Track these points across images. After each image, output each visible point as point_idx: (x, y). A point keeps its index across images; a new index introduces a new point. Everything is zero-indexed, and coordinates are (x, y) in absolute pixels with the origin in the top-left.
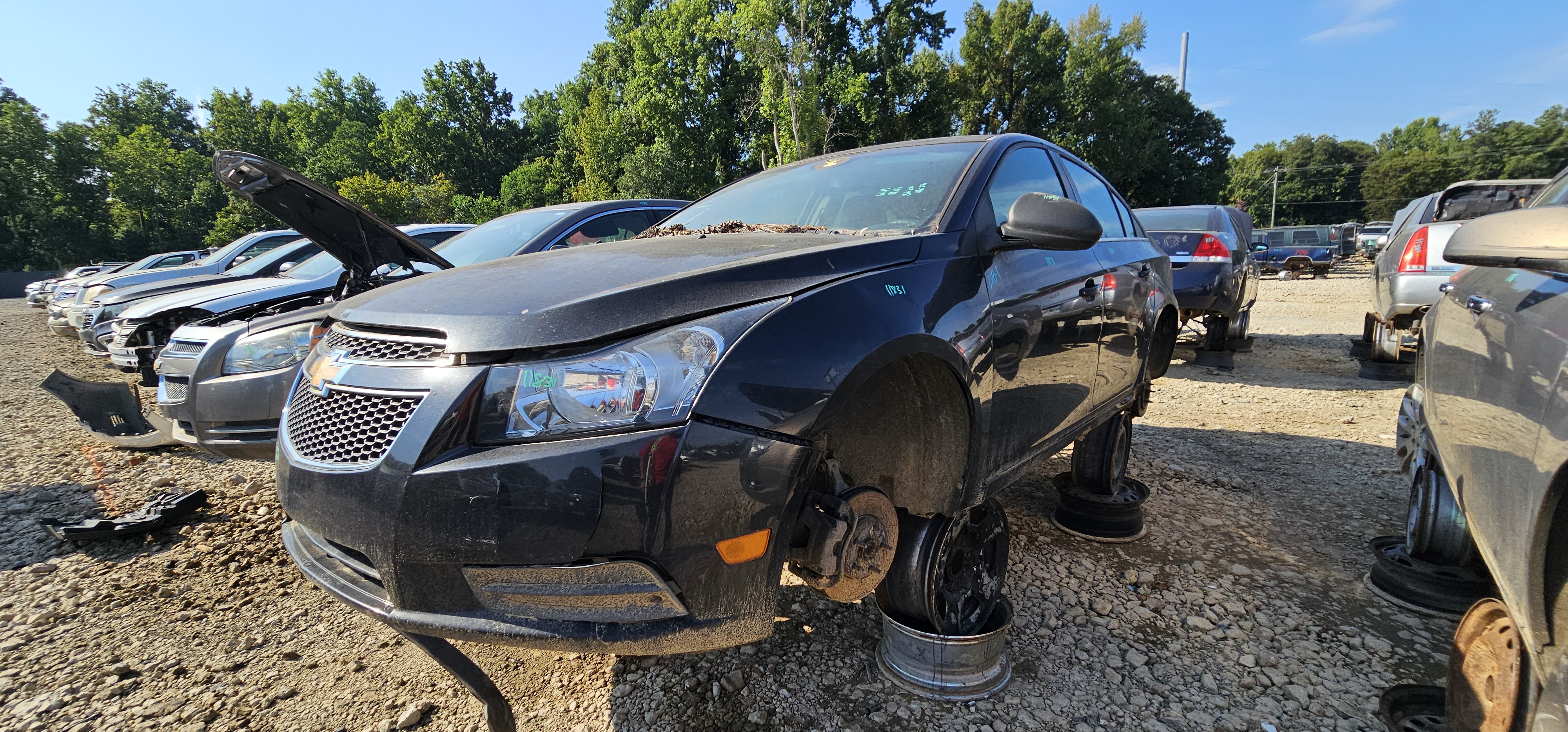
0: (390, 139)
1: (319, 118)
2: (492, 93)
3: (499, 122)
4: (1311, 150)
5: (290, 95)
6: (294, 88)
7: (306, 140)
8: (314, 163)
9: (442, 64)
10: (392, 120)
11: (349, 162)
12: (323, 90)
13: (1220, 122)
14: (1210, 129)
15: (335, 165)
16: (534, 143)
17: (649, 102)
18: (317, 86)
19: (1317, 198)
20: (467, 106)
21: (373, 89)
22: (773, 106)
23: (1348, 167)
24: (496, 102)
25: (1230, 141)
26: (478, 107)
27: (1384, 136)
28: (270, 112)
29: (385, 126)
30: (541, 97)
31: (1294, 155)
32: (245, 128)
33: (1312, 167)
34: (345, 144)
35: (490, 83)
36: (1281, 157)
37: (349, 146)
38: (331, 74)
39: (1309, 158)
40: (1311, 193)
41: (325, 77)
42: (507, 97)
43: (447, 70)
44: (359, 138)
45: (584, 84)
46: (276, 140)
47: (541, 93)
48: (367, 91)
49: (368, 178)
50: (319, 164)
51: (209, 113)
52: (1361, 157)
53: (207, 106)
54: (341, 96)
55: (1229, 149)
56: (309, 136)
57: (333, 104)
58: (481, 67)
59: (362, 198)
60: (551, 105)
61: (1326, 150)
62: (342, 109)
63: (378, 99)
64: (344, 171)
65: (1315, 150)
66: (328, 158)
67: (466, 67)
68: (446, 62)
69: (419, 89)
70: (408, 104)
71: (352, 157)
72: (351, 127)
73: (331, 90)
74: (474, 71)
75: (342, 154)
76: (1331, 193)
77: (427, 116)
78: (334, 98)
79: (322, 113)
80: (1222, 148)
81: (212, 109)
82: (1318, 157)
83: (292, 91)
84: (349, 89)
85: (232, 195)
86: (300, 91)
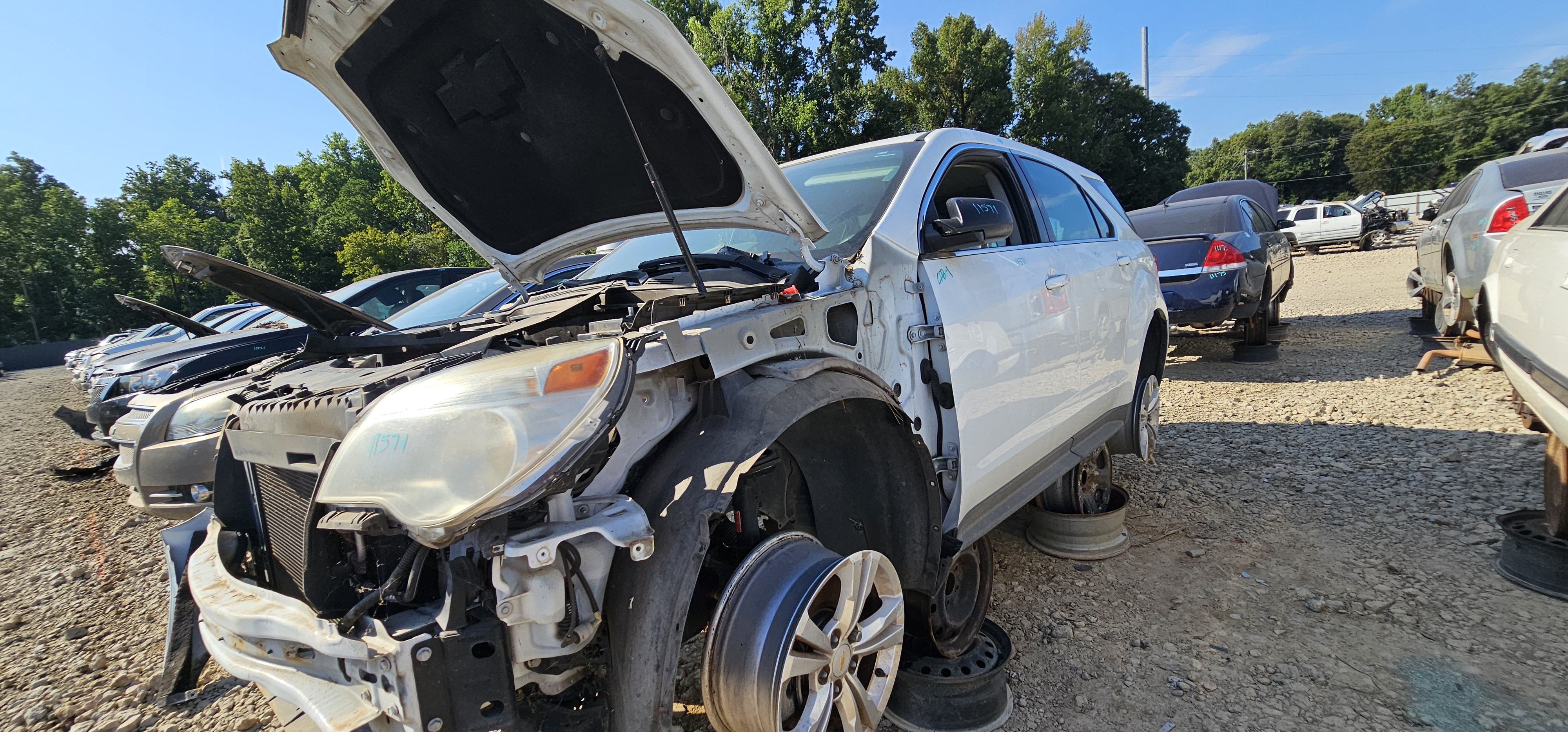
1: (328, 178)
4: (1295, 127)
5: (301, 159)
6: (304, 152)
7: (317, 200)
8: (324, 221)
11: (355, 217)
12: (331, 152)
13: (1175, 112)
15: (342, 221)
18: (325, 149)
19: (1306, 174)
23: (1333, 141)
27: (1372, 106)
31: (1279, 133)
33: (1298, 143)
34: (351, 201)
36: (1266, 136)
37: (355, 203)
38: (337, 137)
39: (1294, 135)
40: (1299, 169)
41: (332, 139)
44: (363, 195)
46: (287, 203)
50: (327, 222)
51: (230, 181)
52: (1346, 129)
53: (227, 176)
54: (348, 157)
56: (320, 195)
57: (341, 164)
59: (365, 251)
61: (1309, 126)
62: (349, 169)
64: (351, 226)
65: (1299, 127)
66: (335, 215)
71: (358, 212)
72: (355, 185)
73: (337, 151)
75: (349, 210)
76: (1319, 168)
78: (341, 158)
80: (1180, 137)
81: (231, 178)
82: (1302, 134)
83: (302, 156)
84: (355, 149)
85: (250, 257)
86: (310, 154)
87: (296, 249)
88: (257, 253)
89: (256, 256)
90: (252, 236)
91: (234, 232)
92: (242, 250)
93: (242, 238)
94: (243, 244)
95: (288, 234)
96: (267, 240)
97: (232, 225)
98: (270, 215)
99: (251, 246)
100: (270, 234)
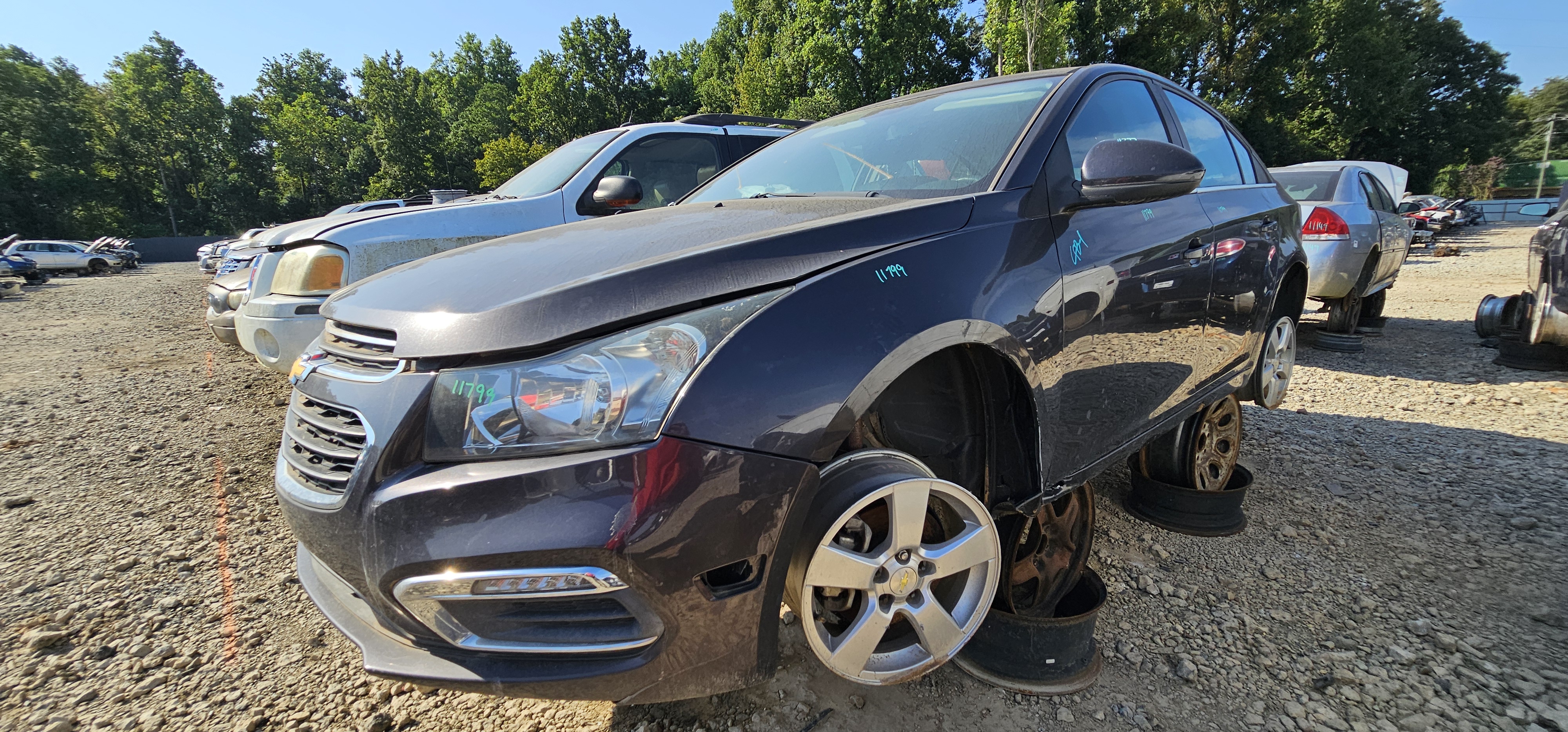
0: (527, 102)
2: (627, 51)
3: (632, 82)
9: (579, 21)
10: (530, 81)
16: (665, 104)
20: (603, 65)
21: (509, 52)
24: (631, 60)
25: (1514, 80)
26: (612, 66)
28: (416, 78)
29: (523, 88)
30: (665, 59)
32: (396, 91)
35: (625, 39)
42: (642, 55)
43: (584, 27)
47: (665, 54)
48: (503, 53)
49: (512, 139)
55: (1510, 90)
58: (616, 23)
60: (676, 66)
63: (515, 63)
67: (601, 24)
68: (583, 19)
69: (557, 49)
70: (546, 63)
74: (609, 27)
77: (564, 76)
79: (462, 77)
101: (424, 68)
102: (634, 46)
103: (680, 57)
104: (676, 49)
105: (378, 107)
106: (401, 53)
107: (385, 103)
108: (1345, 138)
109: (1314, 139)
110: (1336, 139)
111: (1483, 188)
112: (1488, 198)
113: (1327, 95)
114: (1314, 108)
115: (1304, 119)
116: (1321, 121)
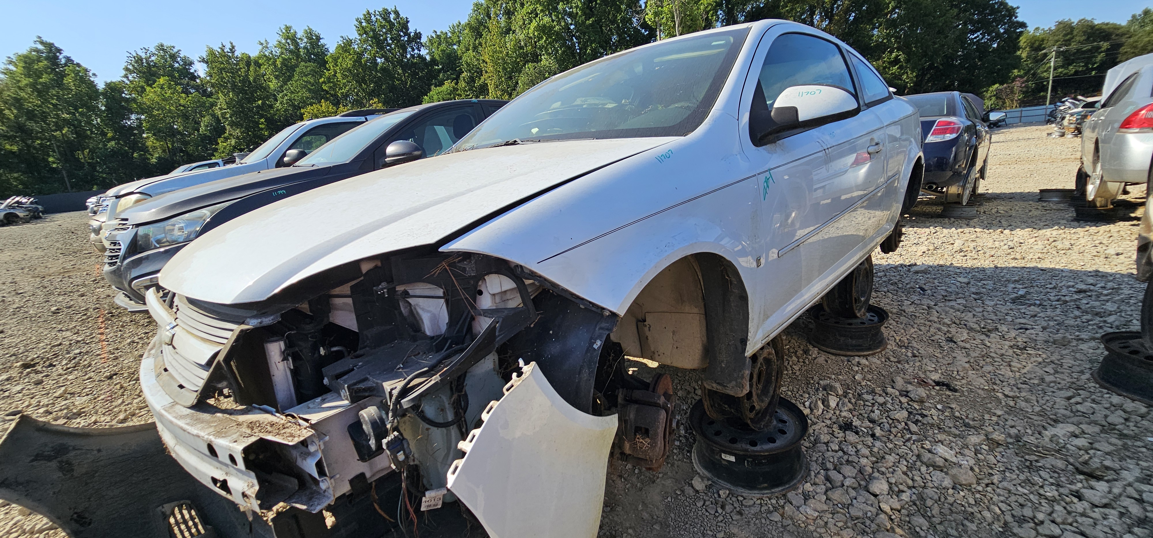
0: (335, 75)
1: (282, 63)
2: (407, 34)
3: (413, 56)
4: (1071, 32)
5: (261, 47)
6: (263, 41)
7: (274, 81)
8: (283, 98)
9: (368, 13)
10: (335, 60)
11: (308, 94)
12: (284, 41)
14: (1004, 16)
15: (297, 97)
16: (439, 71)
17: (538, 25)
18: (280, 39)
19: (1076, 73)
20: (389, 45)
21: (318, 38)
22: (656, 14)
23: (1105, 45)
24: (410, 41)
25: (1023, 25)
26: (396, 45)
27: (1134, 16)
28: (248, 62)
29: (330, 65)
30: (438, 37)
31: (1056, 38)
32: (232, 73)
33: (1073, 46)
34: (304, 81)
35: (404, 25)
36: (1043, 40)
37: (306, 82)
38: (288, 29)
39: (1069, 40)
40: (1072, 69)
41: (284, 31)
42: (418, 36)
43: (373, 18)
44: (313, 75)
45: (477, 20)
46: (254, 81)
47: (438, 33)
48: (314, 40)
49: (323, 105)
50: (286, 98)
51: (205, 65)
52: (1117, 35)
53: (203, 61)
54: (297, 45)
55: (1021, 32)
56: (277, 77)
57: (291, 52)
58: (397, 13)
60: (447, 42)
61: (1084, 32)
62: (298, 56)
63: (323, 46)
64: (304, 102)
65: (1075, 33)
66: (292, 93)
67: (385, 14)
68: (372, 11)
69: (354, 35)
70: (346, 46)
71: (310, 90)
72: (306, 67)
73: (289, 41)
74: (392, 16)
75: (302, 88)
76: (1088, 69)
77: (360, 55)
78: (292, 47)
79: (284, 59)
81: (207, 63)
82: (1078, 38)
83: (262, 44)
84: (301, 39)
85: (228, 125)
86: (267, 43)
87: (263, 120)
88: (233, 121)
89: (232, 124)
90: (228, 108)
91: (213, 105)
92: (221, 119)
93: (221, 109)
94: (222, 114)
95: (256, 107)
96: (241, 112)
97: (211, 100)
98: (242, 91)
99: (228, 116)
100: (242, 107)
101: (254, 53)
102: (412, 30)
103: (449, 34)
104: (446, 29)
105: (220, 86)
106: (234, 44)
107: (225, 83)
108: (913, 72)
109: (892, 74)
110: (907, 73)
111: (1012, 101)
112: (1016, 107)
113: (899, 43)
114: (891, 52)
115: (885, 59)
116: (896, 61)
